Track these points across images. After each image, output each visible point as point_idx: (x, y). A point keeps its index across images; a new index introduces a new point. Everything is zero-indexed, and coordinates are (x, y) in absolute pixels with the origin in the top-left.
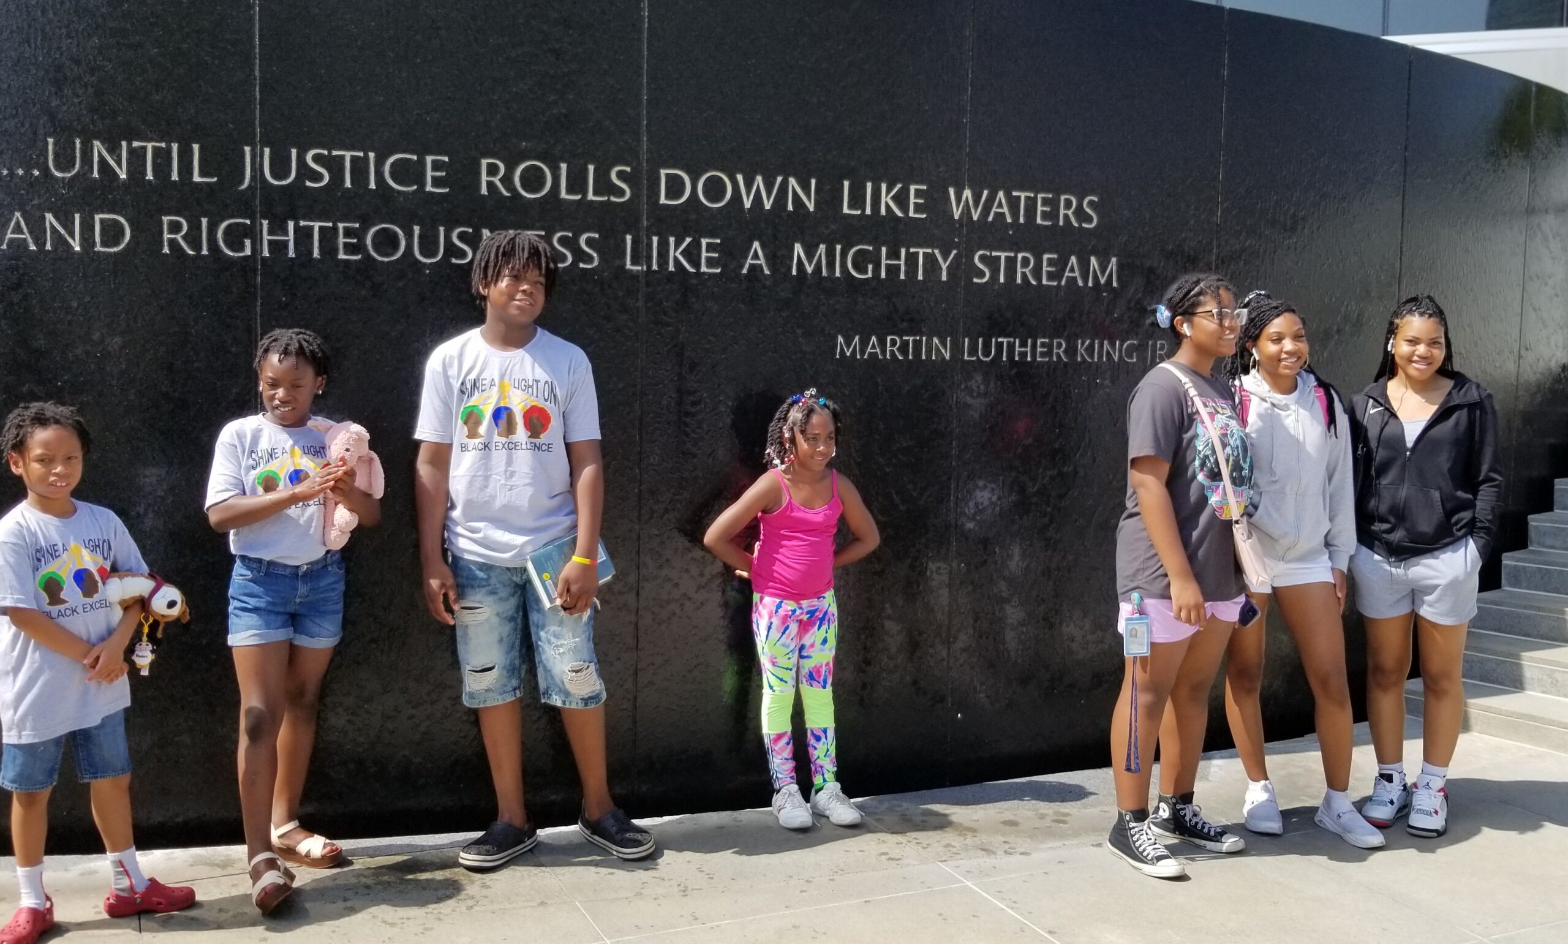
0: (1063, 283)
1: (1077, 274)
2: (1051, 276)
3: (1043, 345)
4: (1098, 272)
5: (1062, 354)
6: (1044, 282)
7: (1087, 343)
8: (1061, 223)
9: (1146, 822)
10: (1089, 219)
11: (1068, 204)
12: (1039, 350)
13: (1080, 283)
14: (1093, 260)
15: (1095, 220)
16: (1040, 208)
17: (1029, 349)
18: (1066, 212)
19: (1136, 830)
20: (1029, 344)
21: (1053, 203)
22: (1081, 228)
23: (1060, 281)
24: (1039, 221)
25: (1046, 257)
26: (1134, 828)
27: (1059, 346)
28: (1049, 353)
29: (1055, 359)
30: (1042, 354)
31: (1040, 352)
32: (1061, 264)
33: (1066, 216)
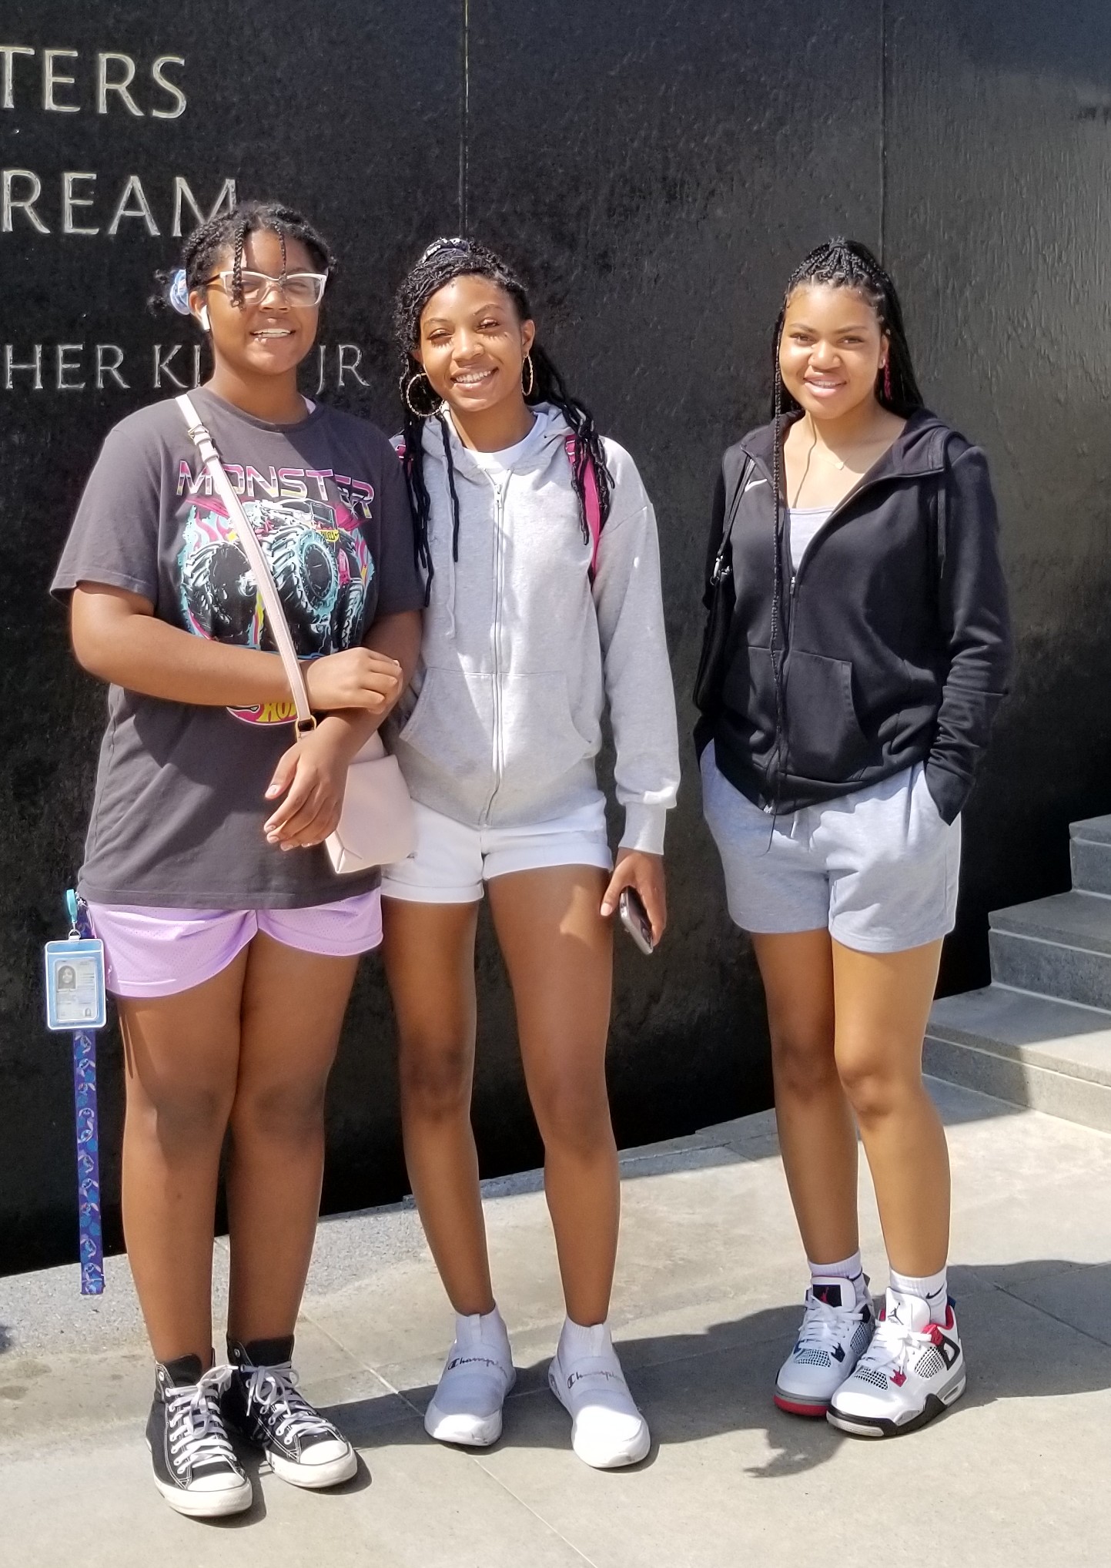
0: (113, 229)
1: (145, 212)
2: (81, 217)
3: (69, 357)
4: (195, 208)
5: (116, 375)
6: (69, 228)
7: (175, 352)
8: (103, 109)
10: (170, 103)
11: (116, 72)
12: (62, 366)
13: (154, 231)
14: (181, 185)
15: (182, 104)
16: (50, 79)
17: (38, 364)
18: (113, 86)
19: (178, 1402)
20: (38, 355)
21: (84, 70)
22: (149, 120)
23: (105, 227)
24: (49, 104)
25: (69, 177)
26: (174, 1398)
27: (109, 358)
28: (87, 373)
29: (100, 385)
30: (69, 376)
31: (66, 372)
32: (106, 193)
33: (113, 97)
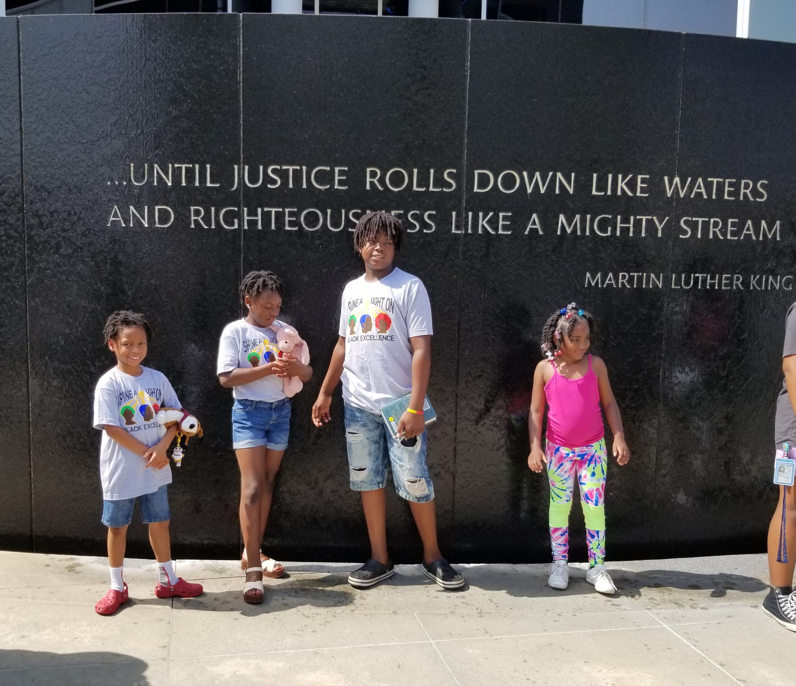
0: (742, 238)
1: (752, 232)
2: (733, 234)
3: (727, 279)
4: (767, 230)
5: (740, 285)
6: (729, 237)
7: (757, 278)
8: (742, 198)
9: (790, 595)
10: (762, 196)
11: (747, 186)
12: (724, 282)
13: (754, 238)
14: (763, 223)
15: (766, 196)
16: (727, 189)
17: (717, 281)
18: (745, 191)
19: (783, 600)
20: (717, 278)
21: (736, 186)
22: (755, 201)
23: (740, 237)
24: (726, 197)
25: (730, 221)
26: (781, 598)
27: (738, 279)
28: (731, 284)
29: (735, 288)
30: (726, 285)
32: (740, 226)
33: (745, 195)
